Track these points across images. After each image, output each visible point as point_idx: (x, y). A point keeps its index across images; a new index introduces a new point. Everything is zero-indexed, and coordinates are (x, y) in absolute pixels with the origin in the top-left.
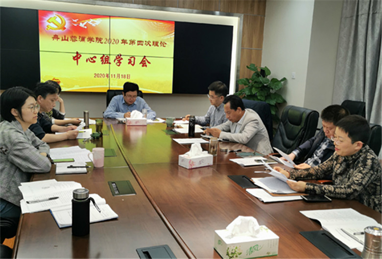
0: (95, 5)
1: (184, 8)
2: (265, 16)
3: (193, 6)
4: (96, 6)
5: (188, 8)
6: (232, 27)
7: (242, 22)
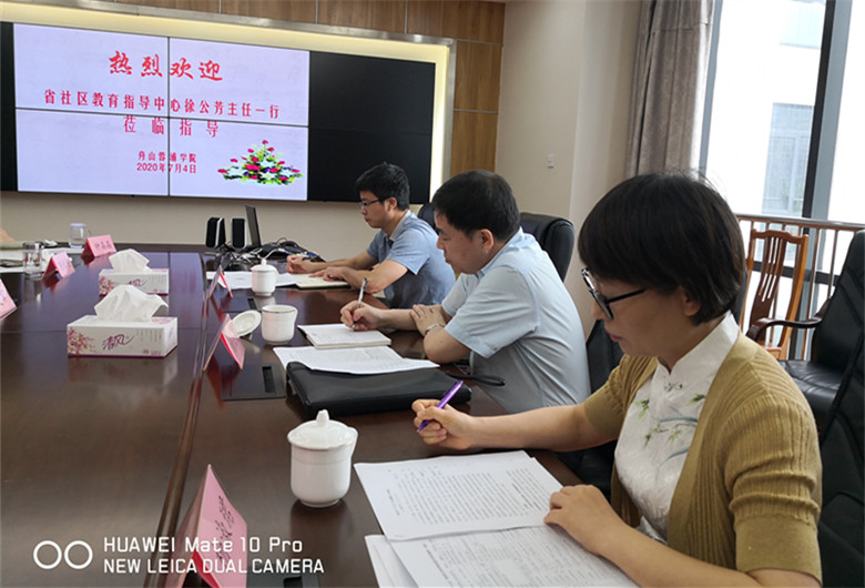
0: (138, 14)
1: (329, 24)
2: (502, 45)
3: (350, 21)
4: (140, 17)
5: (339, 25)
6: (432, 66)
7: (454, 55)
